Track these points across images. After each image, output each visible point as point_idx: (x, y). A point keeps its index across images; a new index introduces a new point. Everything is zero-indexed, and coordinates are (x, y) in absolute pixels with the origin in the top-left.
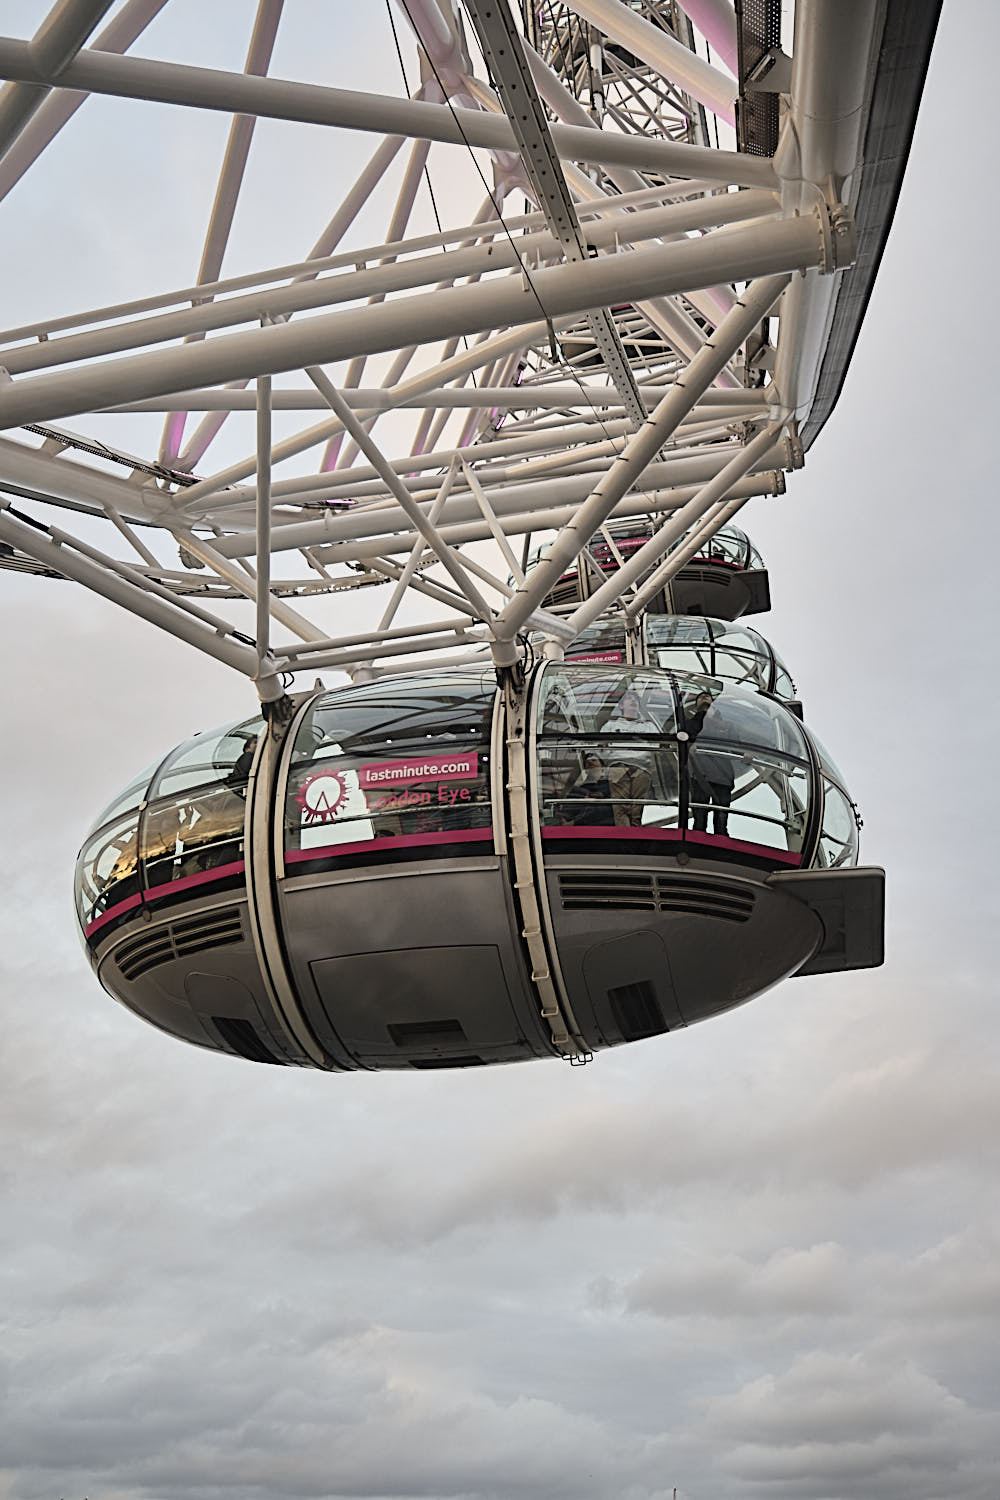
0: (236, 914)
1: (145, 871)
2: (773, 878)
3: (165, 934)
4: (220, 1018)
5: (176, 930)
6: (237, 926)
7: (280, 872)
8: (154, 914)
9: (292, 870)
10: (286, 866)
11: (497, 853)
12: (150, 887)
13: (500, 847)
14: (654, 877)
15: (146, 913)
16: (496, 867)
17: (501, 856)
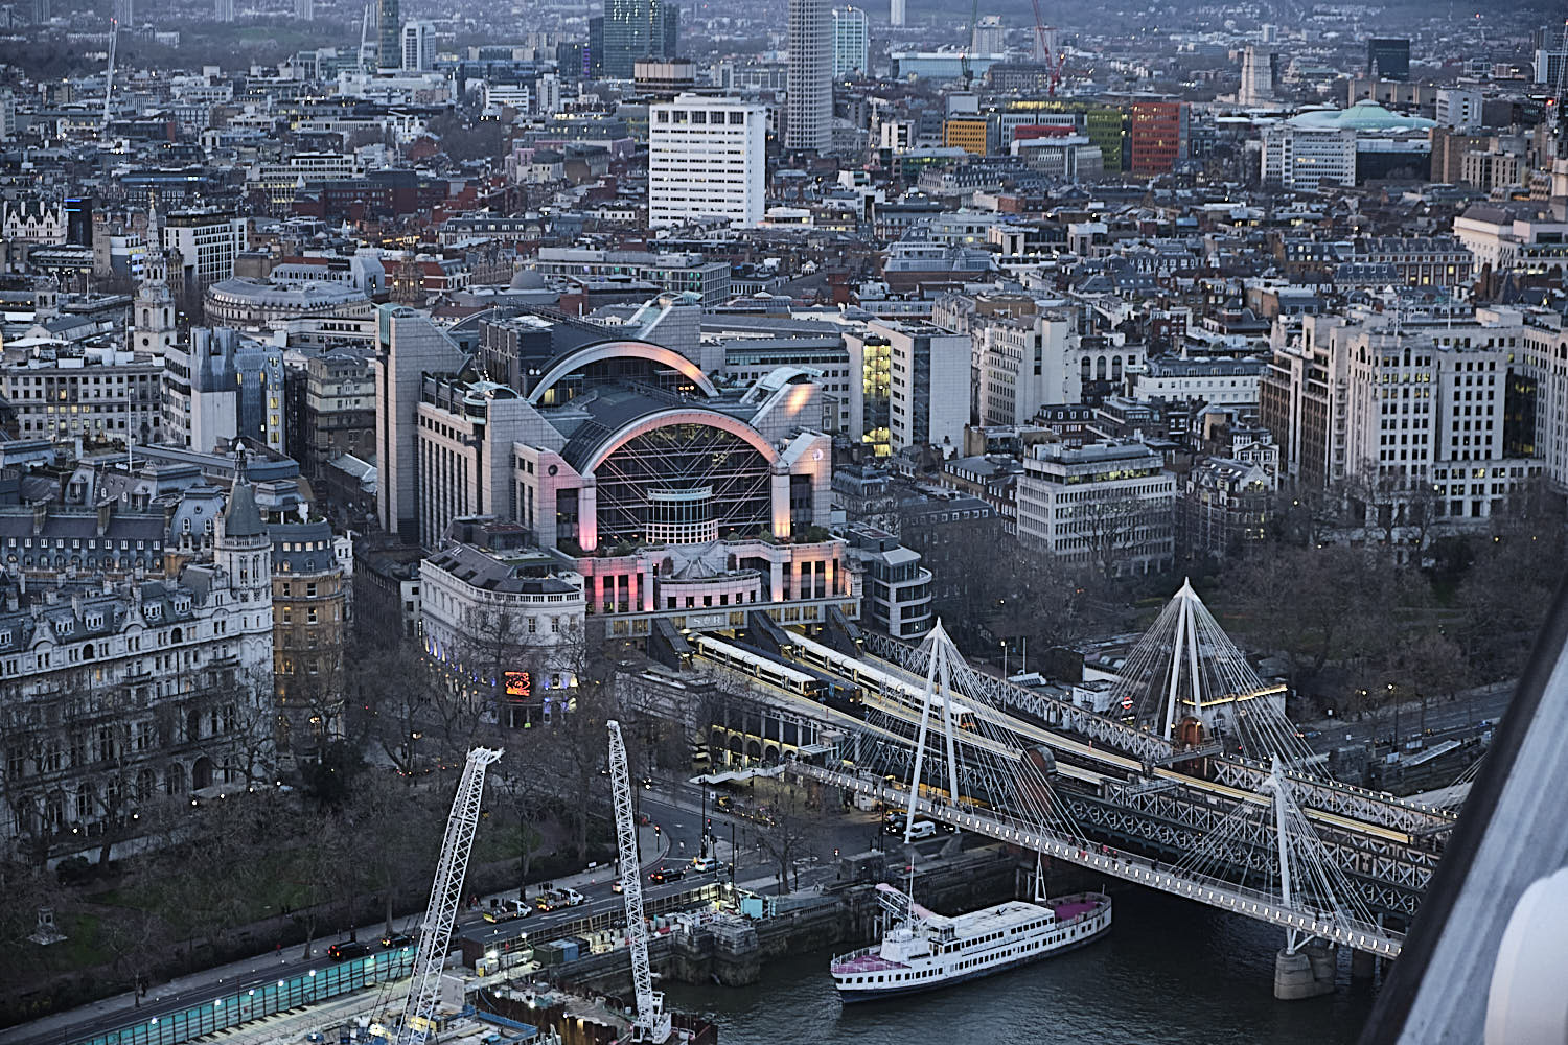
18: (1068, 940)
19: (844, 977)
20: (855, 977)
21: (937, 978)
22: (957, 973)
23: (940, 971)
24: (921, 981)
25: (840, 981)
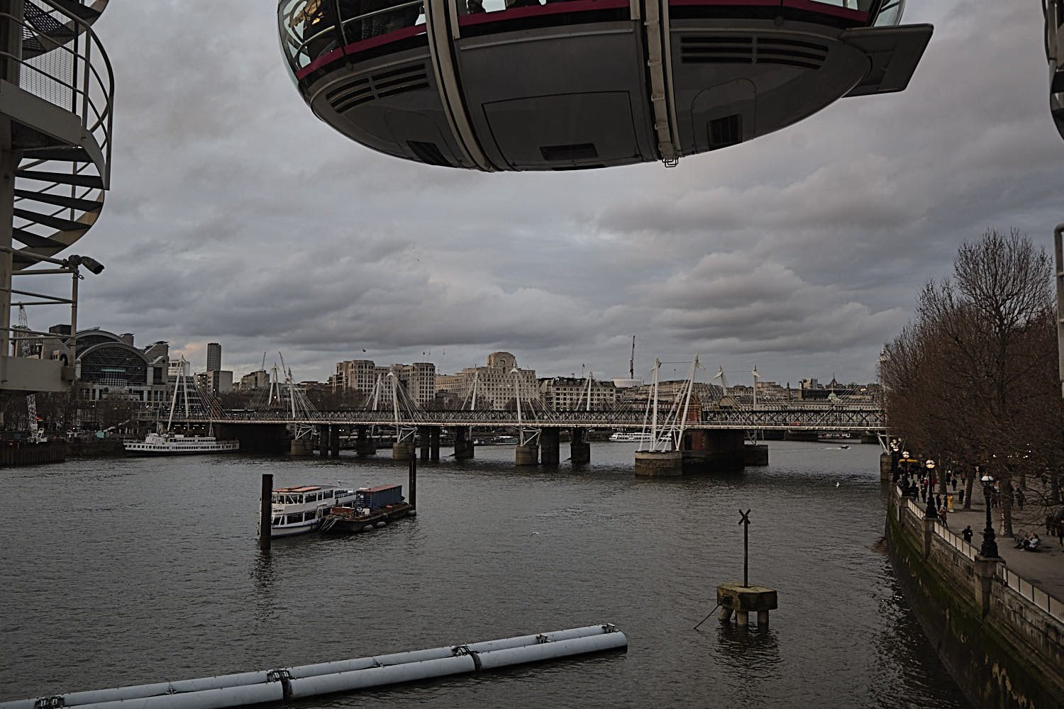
0: (422, 67)
1: (342, 27)
2: (845, 34)
3: (366, 81)
4: (413, 142)
5: (375, 78)
6: (424, 76)
7: (456, 33)
8: (355, 65)
9: (466, 31)
10: (461, 28)
11: (632, 18)
12: (348, 44)
13: (635, 13)
14: (755, 37)
15: (348, 64)
16: (632, 30)
17: (636, 20)
18: (221, 449)
19: (128, 444)
20: (133, 444)
21: (167, 450)
22: (175, 450)
23: (168, 448)
24: (160, 450)
25: (126, 446)
